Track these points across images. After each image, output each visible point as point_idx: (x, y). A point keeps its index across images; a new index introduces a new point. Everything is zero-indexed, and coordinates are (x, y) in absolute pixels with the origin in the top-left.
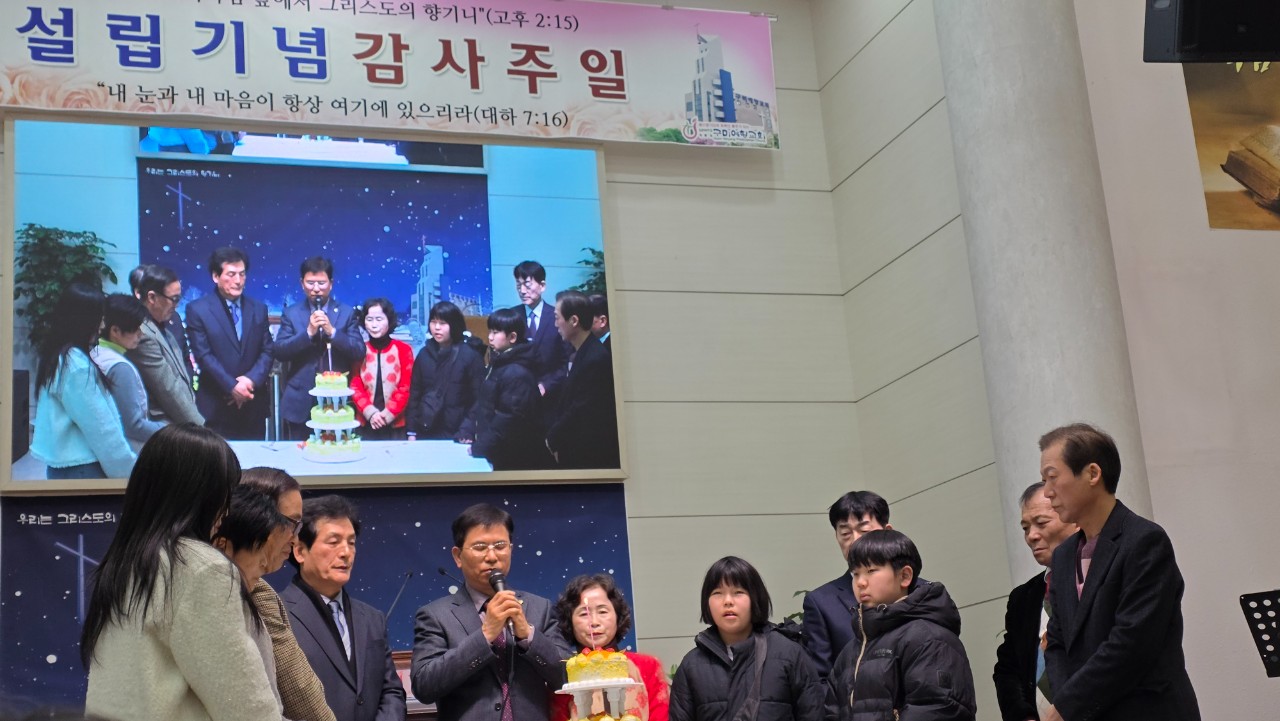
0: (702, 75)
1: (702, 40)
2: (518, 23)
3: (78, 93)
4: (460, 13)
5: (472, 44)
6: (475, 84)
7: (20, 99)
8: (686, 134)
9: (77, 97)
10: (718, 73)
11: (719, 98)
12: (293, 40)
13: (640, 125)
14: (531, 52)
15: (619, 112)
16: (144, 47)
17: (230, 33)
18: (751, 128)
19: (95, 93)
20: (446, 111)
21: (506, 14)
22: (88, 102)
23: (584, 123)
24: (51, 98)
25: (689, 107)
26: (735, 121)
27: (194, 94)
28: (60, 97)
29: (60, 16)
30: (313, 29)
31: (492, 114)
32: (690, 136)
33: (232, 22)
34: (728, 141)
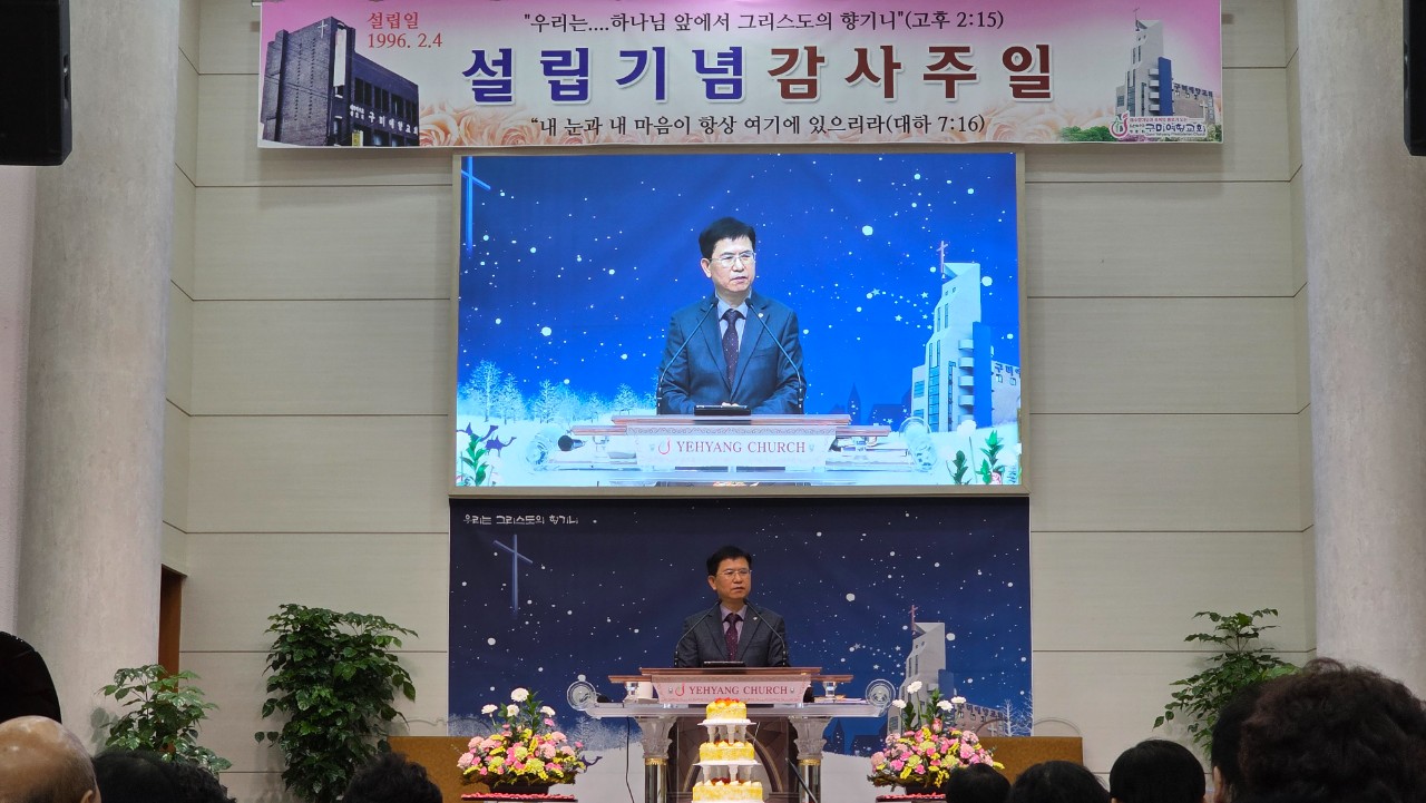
0: (1138, 65)
1: (1140, 26)
2: (938, 25)
3: (515, 130)
4: (878, 19)
5: (888, 50)
6: (889, 93)
7: (465, 141)
8: (1115, 131)
9: (514, 134)
10: (1157, 62)
11: (1155, 89)
12: (711, 62)
13: (1063, 125)
14: (950, 54)
15: (1041, 112)
16: (573, 80)
17: (652, 57)
18: (1190, 121)
19: (529, 129)
20: (857, 123)
21: (926, 15)
22: (523, 138)
23: (1002, 126)
24: (492, 136)
25: (1120, 101)
26: (1170, 113)
27: (616, 124)
28: (499, 135)
29: (500, 57)
30: (731, 48)
31: (906, 122)
32: (1119, 133)
33: (654, 49)
34: (1162, 136)
